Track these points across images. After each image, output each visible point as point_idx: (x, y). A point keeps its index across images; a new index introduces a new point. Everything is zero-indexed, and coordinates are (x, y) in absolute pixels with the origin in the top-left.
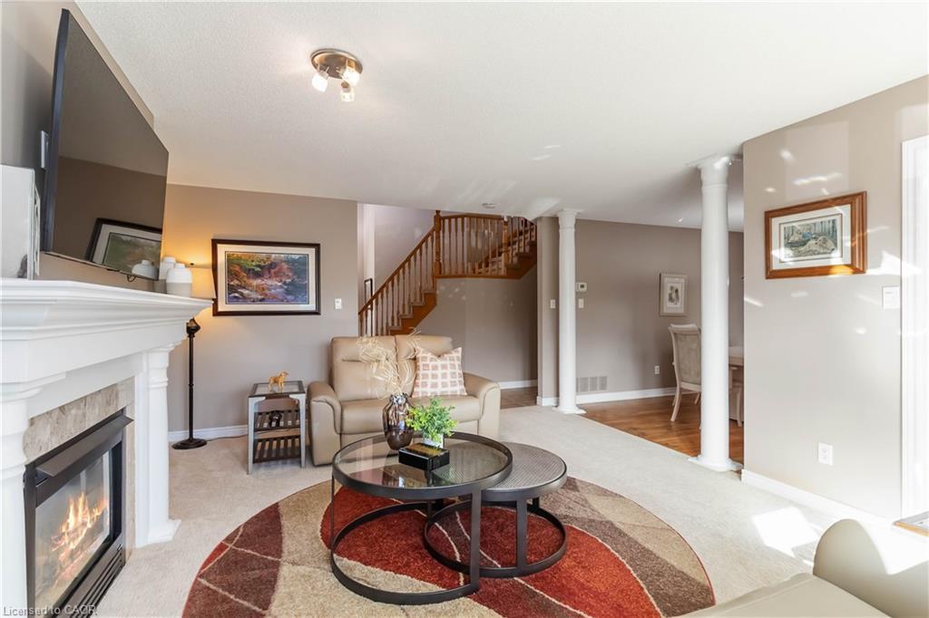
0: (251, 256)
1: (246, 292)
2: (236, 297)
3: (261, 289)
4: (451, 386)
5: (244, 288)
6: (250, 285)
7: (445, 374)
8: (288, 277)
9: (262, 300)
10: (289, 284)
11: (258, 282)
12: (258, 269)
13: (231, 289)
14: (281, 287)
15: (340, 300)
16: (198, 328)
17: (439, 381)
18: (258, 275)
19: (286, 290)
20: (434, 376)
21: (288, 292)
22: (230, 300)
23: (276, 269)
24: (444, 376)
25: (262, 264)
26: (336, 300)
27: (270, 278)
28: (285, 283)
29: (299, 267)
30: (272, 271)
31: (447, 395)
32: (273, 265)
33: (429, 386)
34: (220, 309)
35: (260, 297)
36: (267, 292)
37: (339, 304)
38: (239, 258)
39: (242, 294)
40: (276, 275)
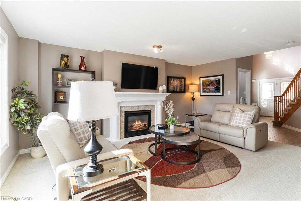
0: (207, 80)
1: (206, 90)
2: (204, 92)
3: (209, 89)
4: (242, 124)
5: (206, 89)
6: (207, 88)
7: (241, 119)
8: (216, 85)
9: (209, 92)
10: (216, 87)
11: (208, 87)
12: (208, 84)
13: (203, 89)
14: (214, 88)
15: (230, 92)
16: (194, 99)
17: (238, 121)
18: (209, 85)
19: (215, 89)
20: (237, 119)
21: (216, 90)
22: (203, 92)
23: (213, 83)
24: (240, 120)
25: (209, 82)
26: (229, 92)
27: (211, 86)
28: (215, 87)
29: (218, 82)
30: (212, 84)
31: (240, 127)
32: (212, 82)
33: (234, 122)
34: (201, 95)
35: (209, 91)
36: (211, 90)
37: (229, 93)
38: (205, 81)
39: (205, 91)
40: (213, 85)
